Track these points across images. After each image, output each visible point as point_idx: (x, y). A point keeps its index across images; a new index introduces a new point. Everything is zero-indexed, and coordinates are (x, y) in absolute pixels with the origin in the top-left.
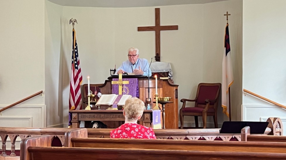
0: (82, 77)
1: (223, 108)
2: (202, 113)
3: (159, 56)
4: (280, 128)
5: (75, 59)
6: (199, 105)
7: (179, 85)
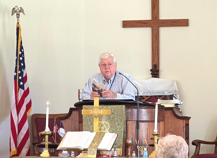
0: (31, 101)
3: (157, 68)
5: (19, 72)
7: (191, 118)
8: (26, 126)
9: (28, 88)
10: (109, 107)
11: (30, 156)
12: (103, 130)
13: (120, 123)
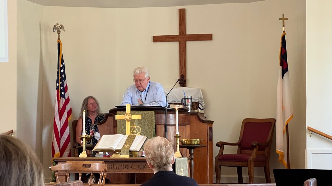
0: (71, 108)
1: (279, 155)
2: (247, 162)
3: (184, 78)
5: (61, 83)
6: (243, 151)
7: (214, 122)
8: (68, 131)
9: (69, 97)
10: (141, 112)
11: (70, 157)
12: (135, 134)
13: (150, 126)
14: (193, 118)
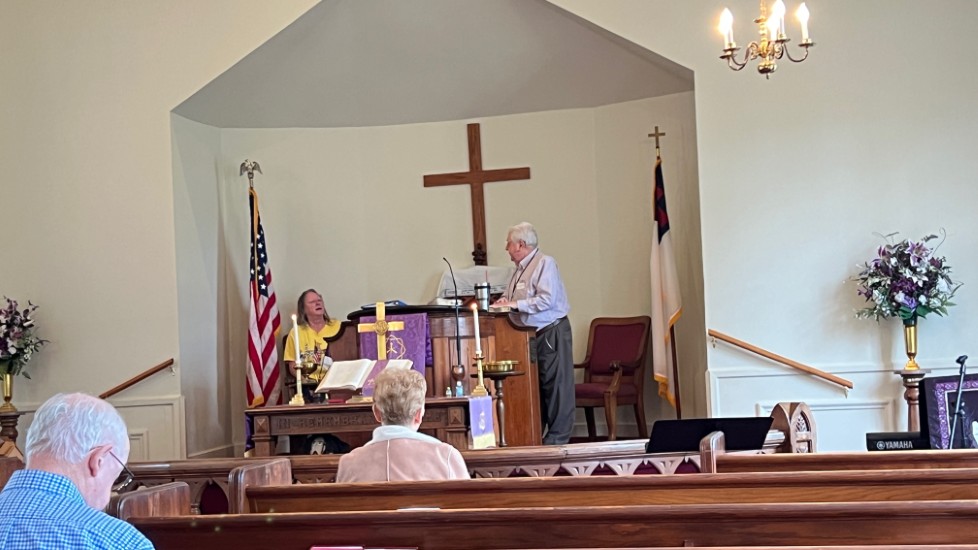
0: (278, 316)
1: (660, 384)
2: (603, 398)
3: (483, 249)
4: (808, 429)
5: (259, 268)
9: (273, 296)
14: (500, 322)
